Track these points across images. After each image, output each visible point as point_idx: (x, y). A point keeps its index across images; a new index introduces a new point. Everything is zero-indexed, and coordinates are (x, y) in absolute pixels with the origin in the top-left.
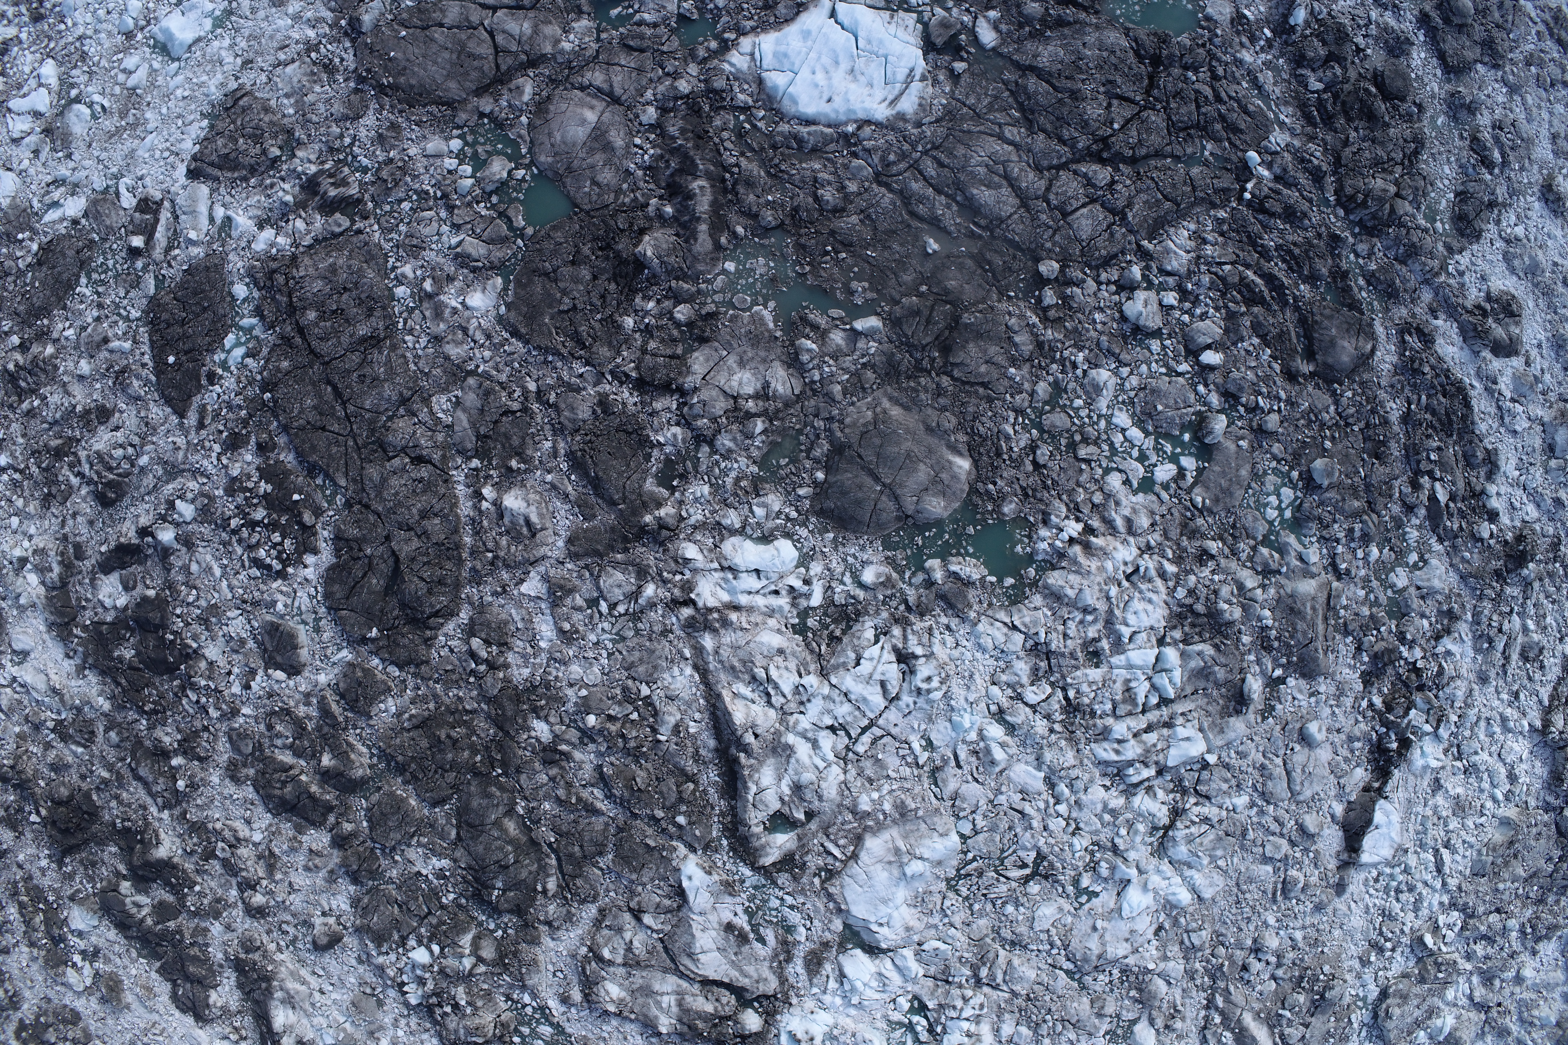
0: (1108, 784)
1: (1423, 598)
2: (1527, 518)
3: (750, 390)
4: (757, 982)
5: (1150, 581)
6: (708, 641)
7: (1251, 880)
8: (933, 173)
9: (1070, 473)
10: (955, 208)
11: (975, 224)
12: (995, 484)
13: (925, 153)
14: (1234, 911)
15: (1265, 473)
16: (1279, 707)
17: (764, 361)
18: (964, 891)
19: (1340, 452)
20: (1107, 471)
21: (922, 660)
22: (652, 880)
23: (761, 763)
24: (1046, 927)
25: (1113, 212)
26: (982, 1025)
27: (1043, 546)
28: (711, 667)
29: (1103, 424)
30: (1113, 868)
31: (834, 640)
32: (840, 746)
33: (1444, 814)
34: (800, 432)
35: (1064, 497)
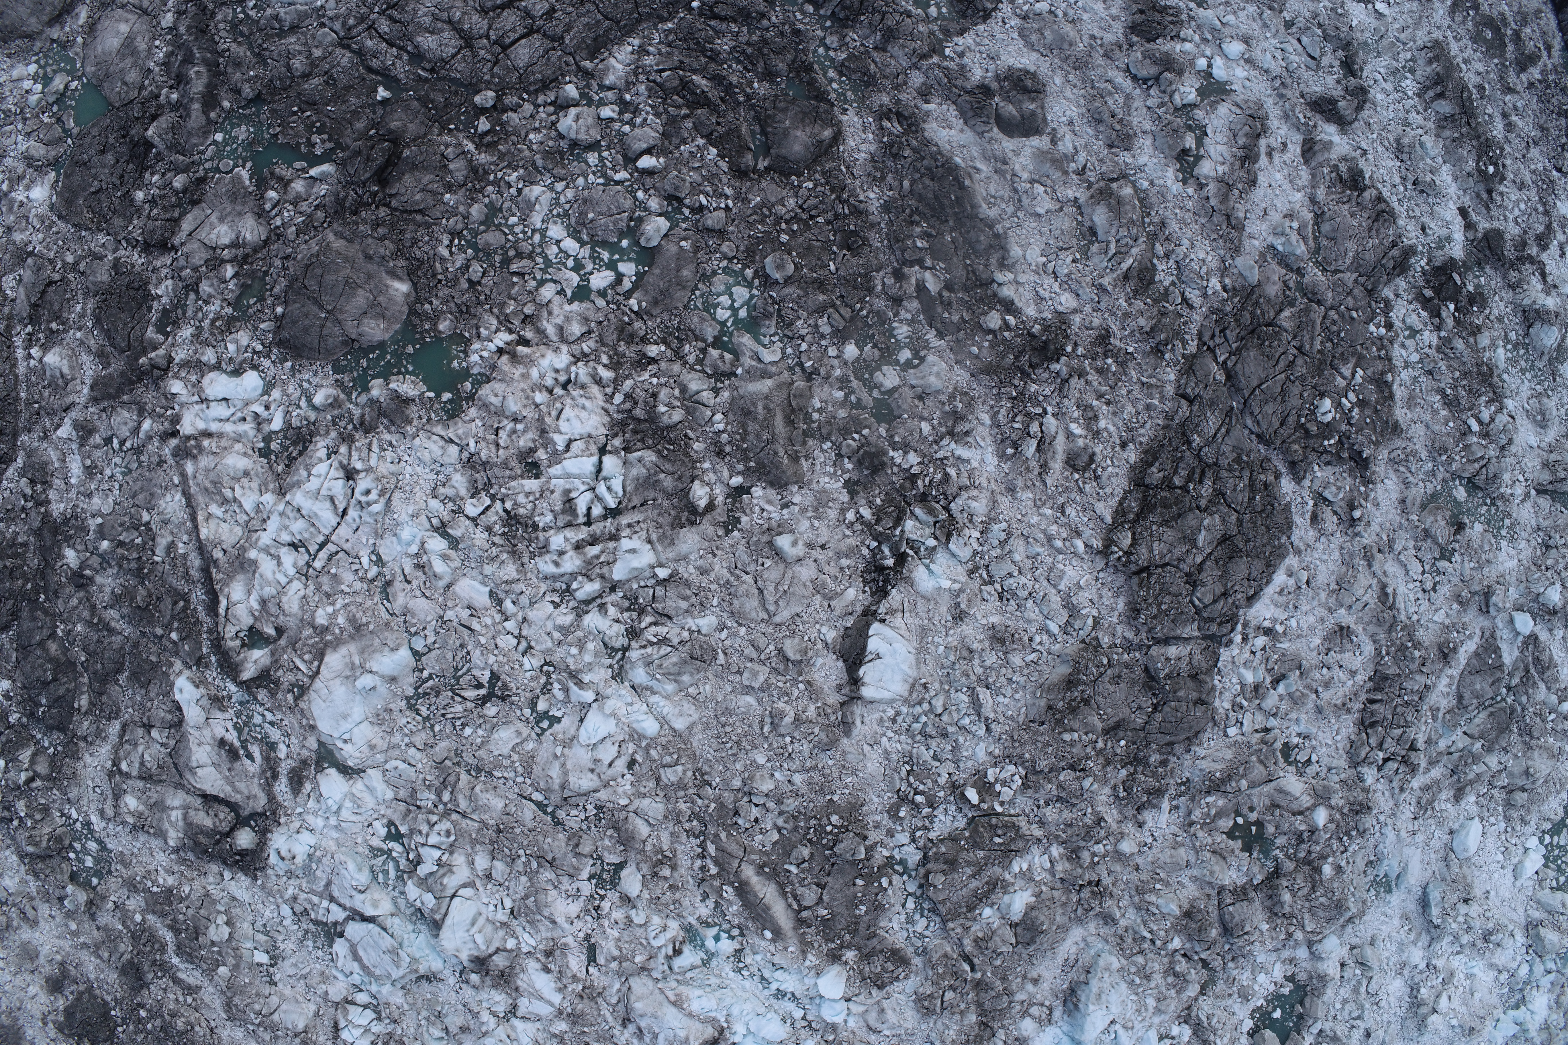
0: (557, 600)
1: (921, 398)
2: (1061, 309)
3: (226, 241)
4: (248, 798)
5: (583, 387)
6: (189, 467)
7: (729, 712)
8: (387, 29)
9: (503, 287)
10: (406, 57)
11: (424, 69)
12: (431, 303)
13: (382, 13)
14: (715, 746)
15: (714, 273)
16: (744, 519)
17: (240, 214)
18: (424, 711)
19: (800, 246)
20: (541, 283)
21: (363, 474)
22: (158, 695)
23: (230, 577)
24: (506, 751)
25: (553, 39)
26: (455, 855)
27: (475, 358)
28: (192, 491)
29: (537, 238)
30: (566, 690)
31: (291, 461)
32: (301, 562)
33: (976, 646)
34: (266, 273)
35: (496, 310)
